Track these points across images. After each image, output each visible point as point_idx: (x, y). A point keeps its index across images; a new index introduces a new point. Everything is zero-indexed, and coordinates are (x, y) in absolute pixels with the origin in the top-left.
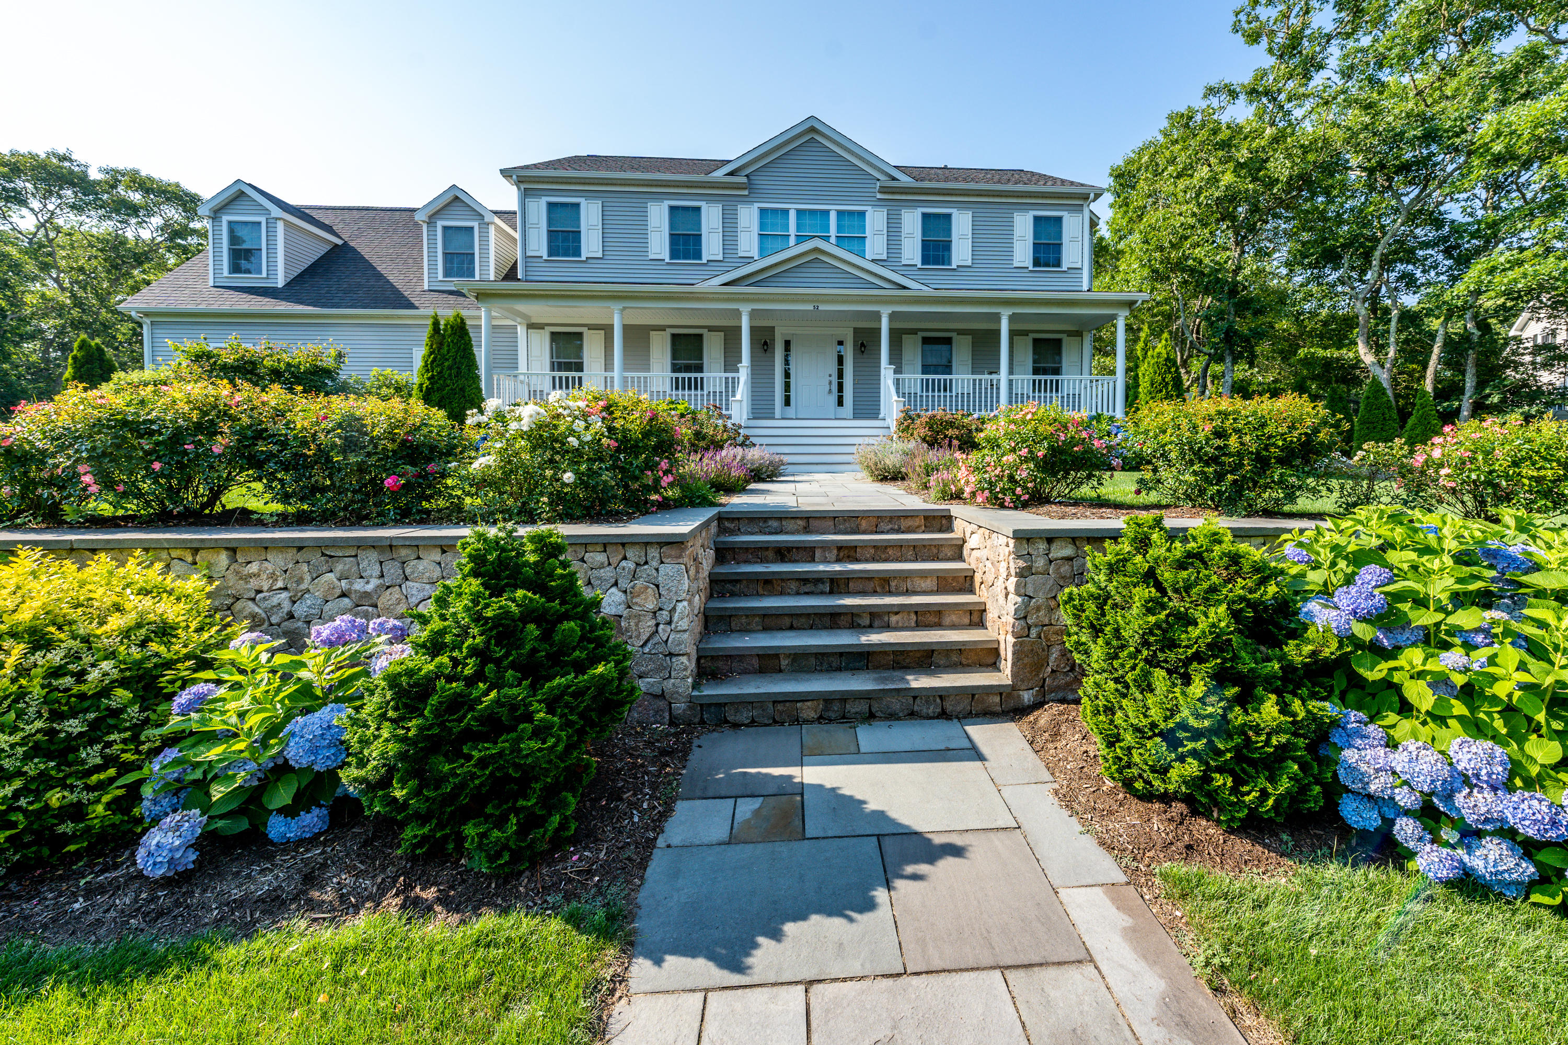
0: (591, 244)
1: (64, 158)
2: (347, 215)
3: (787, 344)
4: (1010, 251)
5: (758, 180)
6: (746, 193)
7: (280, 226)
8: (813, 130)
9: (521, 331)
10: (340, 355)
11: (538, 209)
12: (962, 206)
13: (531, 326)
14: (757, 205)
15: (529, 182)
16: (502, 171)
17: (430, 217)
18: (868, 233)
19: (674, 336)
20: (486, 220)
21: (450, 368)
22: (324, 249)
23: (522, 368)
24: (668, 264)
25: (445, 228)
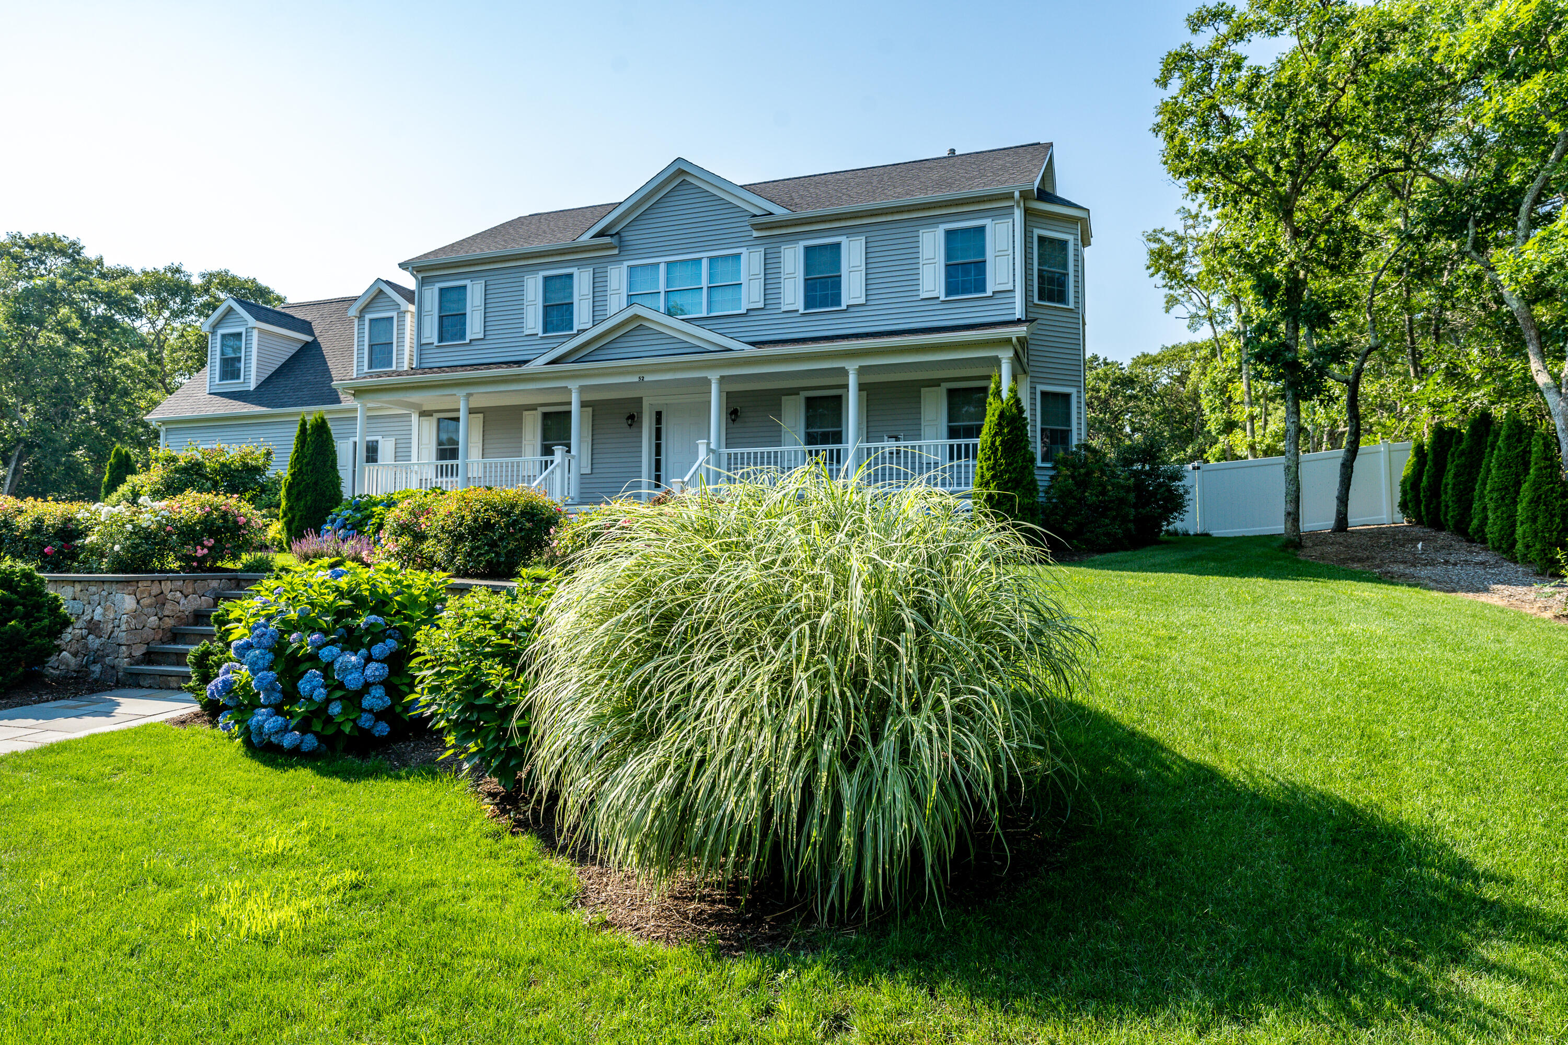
0: (474, 327)
1: (178, 271)
2: (326, 310)
3: (659, 419)
4: (914, 280)
5: (629, 236)
6: (616, 252)
7: (255, 333)
8: (681, 172)
9: (415, 418)
10: (268, 454)
11: (431, 295)
12: (850, 231)
13: (424, 414)
14: (626, 264)
15: (426, 270)
16: (400, 265)
17: (361, 312)
18: (743, 279)
19: (546, 416)
20: (402, 309)
21: (308, 464)
22: (296, 347)
23: (414, 460)
24: (542, 338)
25: (371, 320)
